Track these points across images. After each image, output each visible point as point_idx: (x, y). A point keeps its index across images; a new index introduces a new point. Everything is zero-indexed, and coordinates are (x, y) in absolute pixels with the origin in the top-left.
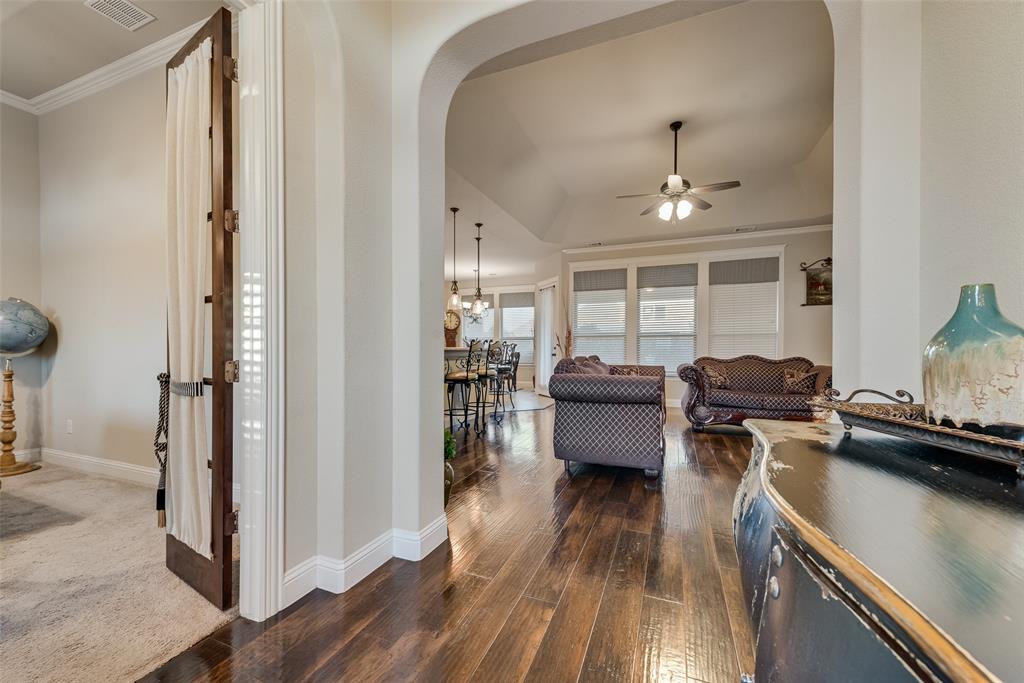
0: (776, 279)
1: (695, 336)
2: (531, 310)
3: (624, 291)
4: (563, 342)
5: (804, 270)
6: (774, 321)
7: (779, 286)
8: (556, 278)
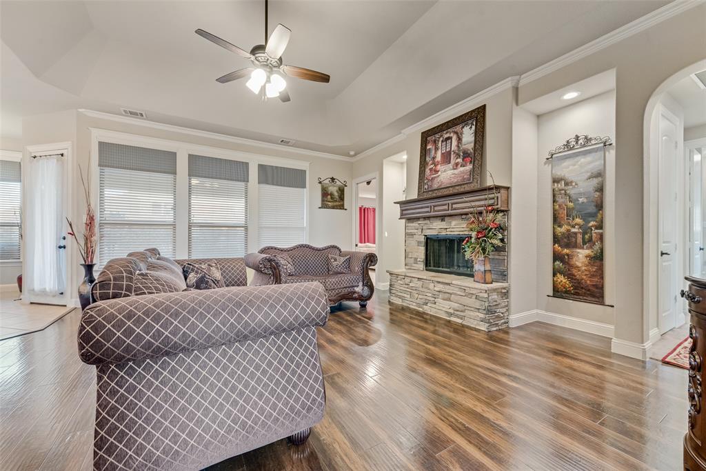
0: (304, 186)
1: (246, 228)
2: (16, 187)
3: (171, 176)
4: (81, 230)
5: (320, 183)
6: (303, 218)
7: (305, 192)
8: (68, 144)
